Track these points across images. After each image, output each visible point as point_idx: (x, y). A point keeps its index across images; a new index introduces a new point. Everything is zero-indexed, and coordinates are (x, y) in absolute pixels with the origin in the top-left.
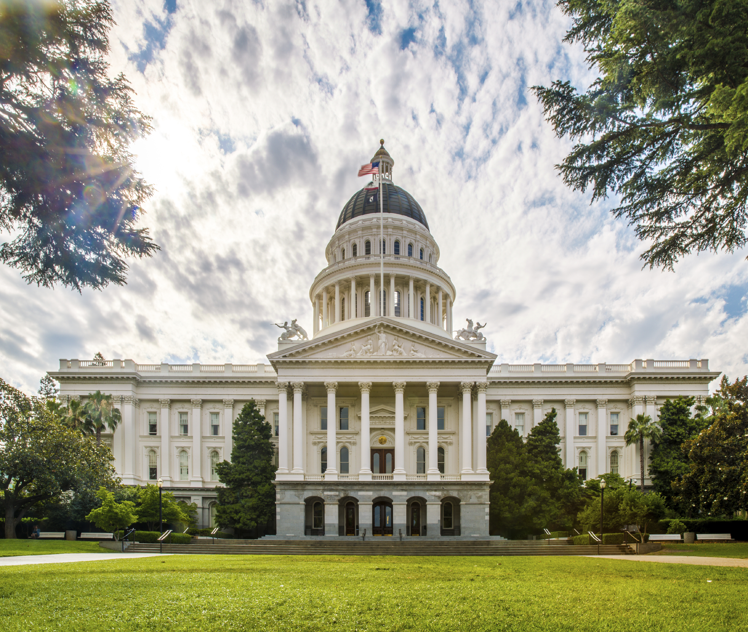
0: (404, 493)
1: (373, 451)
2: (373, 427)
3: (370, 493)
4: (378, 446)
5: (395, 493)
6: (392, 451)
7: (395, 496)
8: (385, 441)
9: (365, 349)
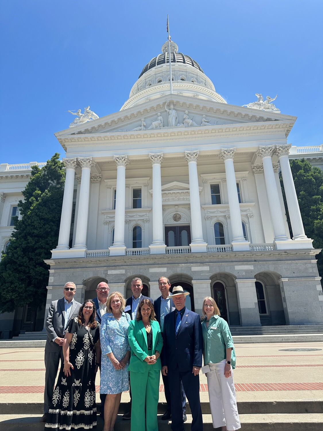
0: (206, 268)
1: (167, 229)
2: (166, 204)
3: (164, 270)
4: (172, 223)
5: (195, 268)
6: (188, 228)
7: (197, 272)
8: (180, 218)
9: (155, 123)
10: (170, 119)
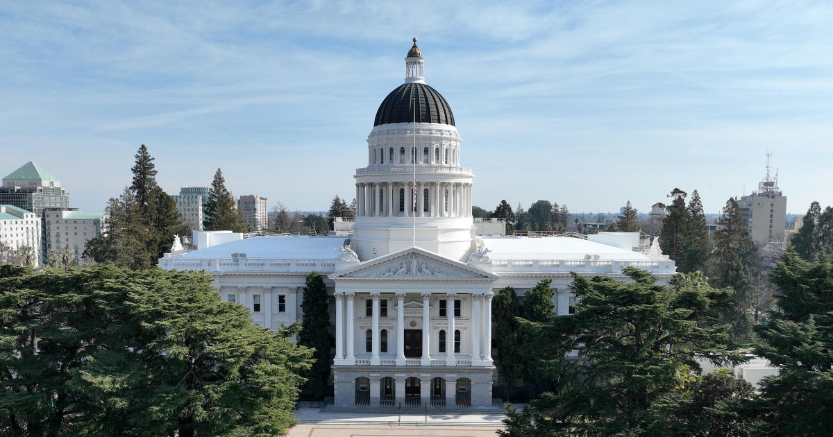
0: (429, 375)
1: (406, 331)
2: (406, 315)
3: (404, 375)
4: (410, 327)
5: (423, 375)
6: (420, 332)
7: (423, 377)
8: (416, 324)
9: (401, 271)
10: (411, 268)
